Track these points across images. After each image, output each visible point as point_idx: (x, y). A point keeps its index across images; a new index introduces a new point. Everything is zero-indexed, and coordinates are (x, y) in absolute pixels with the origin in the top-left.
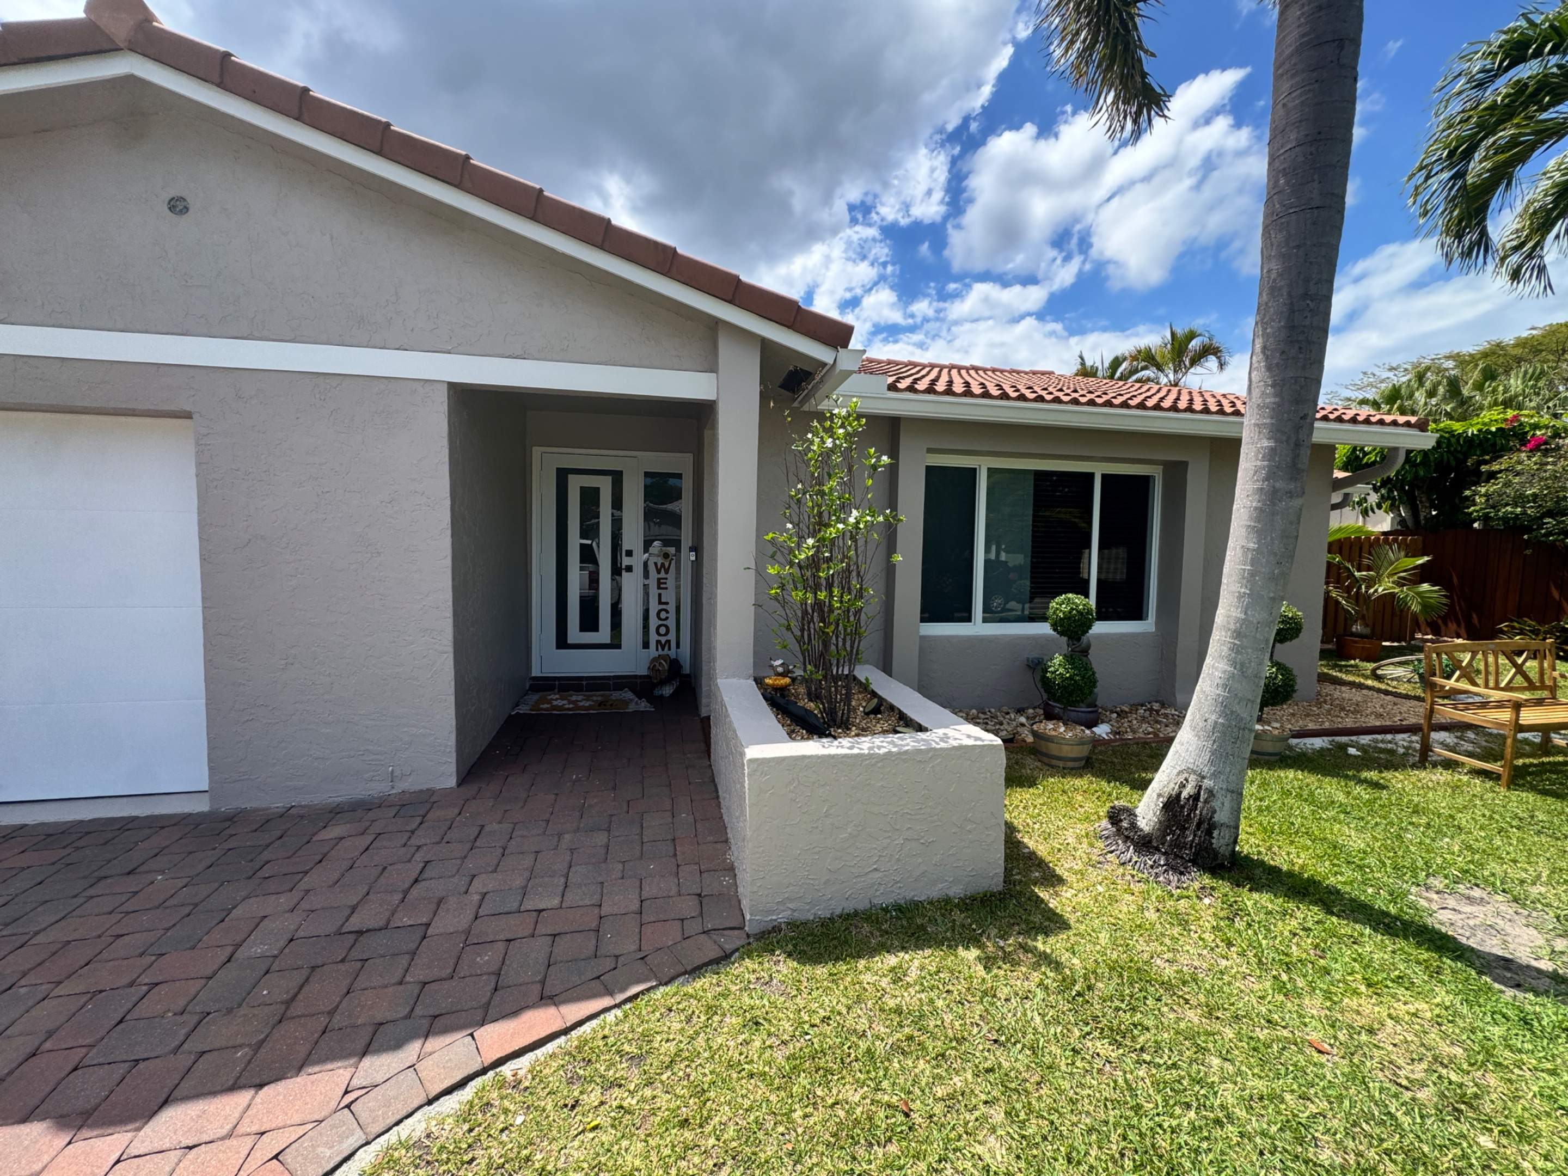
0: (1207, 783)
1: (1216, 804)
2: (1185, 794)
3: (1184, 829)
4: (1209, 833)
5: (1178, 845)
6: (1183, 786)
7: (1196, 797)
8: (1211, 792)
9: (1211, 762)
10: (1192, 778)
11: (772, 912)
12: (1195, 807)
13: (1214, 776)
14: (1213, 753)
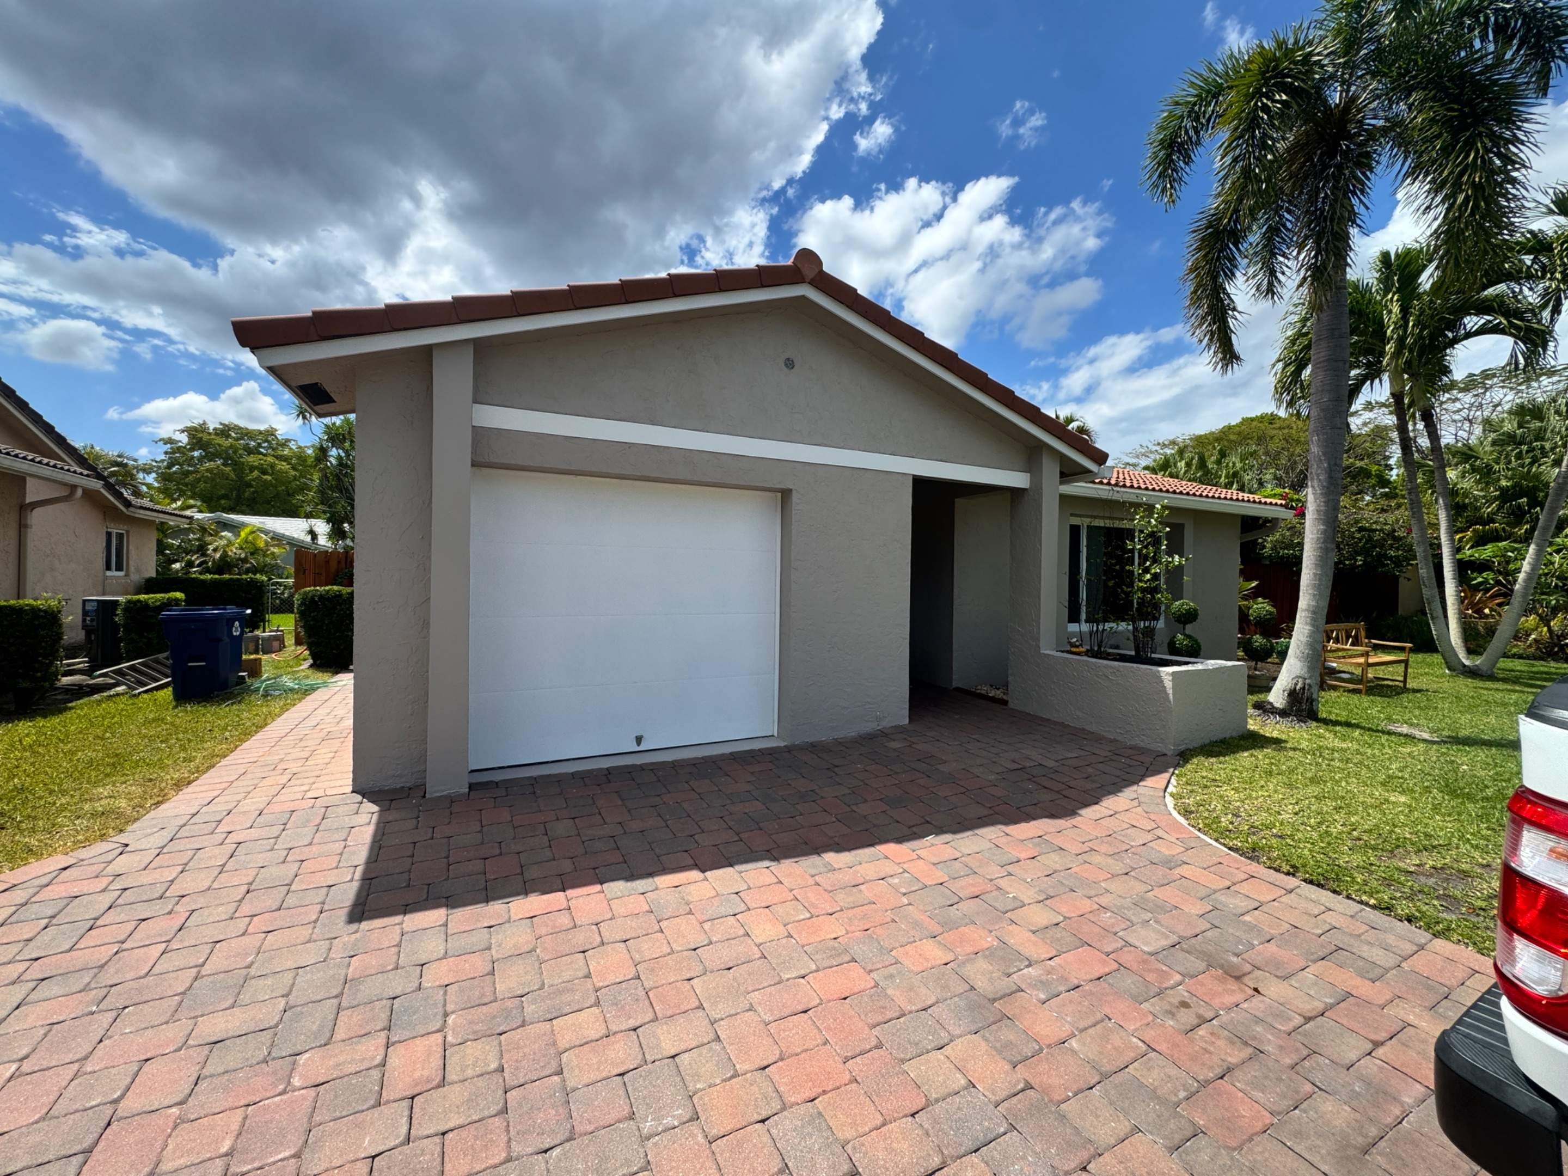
0: (1308, 681)
1: (1312, 690)
2: (1298, 688)
3: (1300, 703)
4: (1311, 704)
5: (1299, 710)
6: (1296, 684)
7: (1303, 688)
8: (1310, 685)
9: (1308, 672)
10: (1300, 680)
11: (1179, 745)
12: (1304, 693)
13: (1310, 678)
14: (1309, 667)
